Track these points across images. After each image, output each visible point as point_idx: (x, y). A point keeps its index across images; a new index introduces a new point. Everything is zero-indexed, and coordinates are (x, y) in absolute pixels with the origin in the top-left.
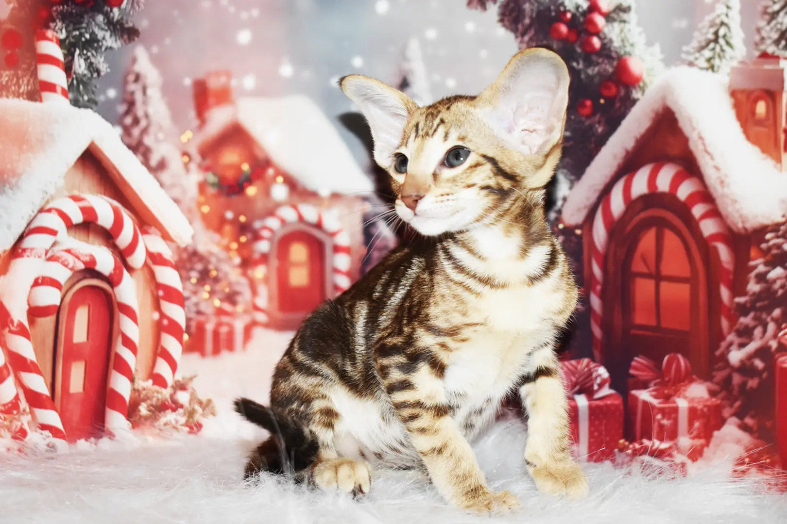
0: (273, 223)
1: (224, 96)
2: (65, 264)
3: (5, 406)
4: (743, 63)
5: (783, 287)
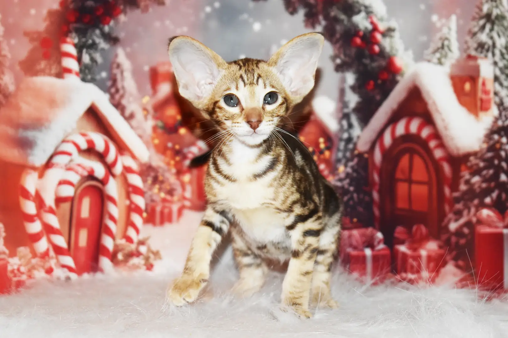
0: (194, 149)
2: (77, 172)
3: (41, 254)
4: (458, 61)
5: (480, 187)
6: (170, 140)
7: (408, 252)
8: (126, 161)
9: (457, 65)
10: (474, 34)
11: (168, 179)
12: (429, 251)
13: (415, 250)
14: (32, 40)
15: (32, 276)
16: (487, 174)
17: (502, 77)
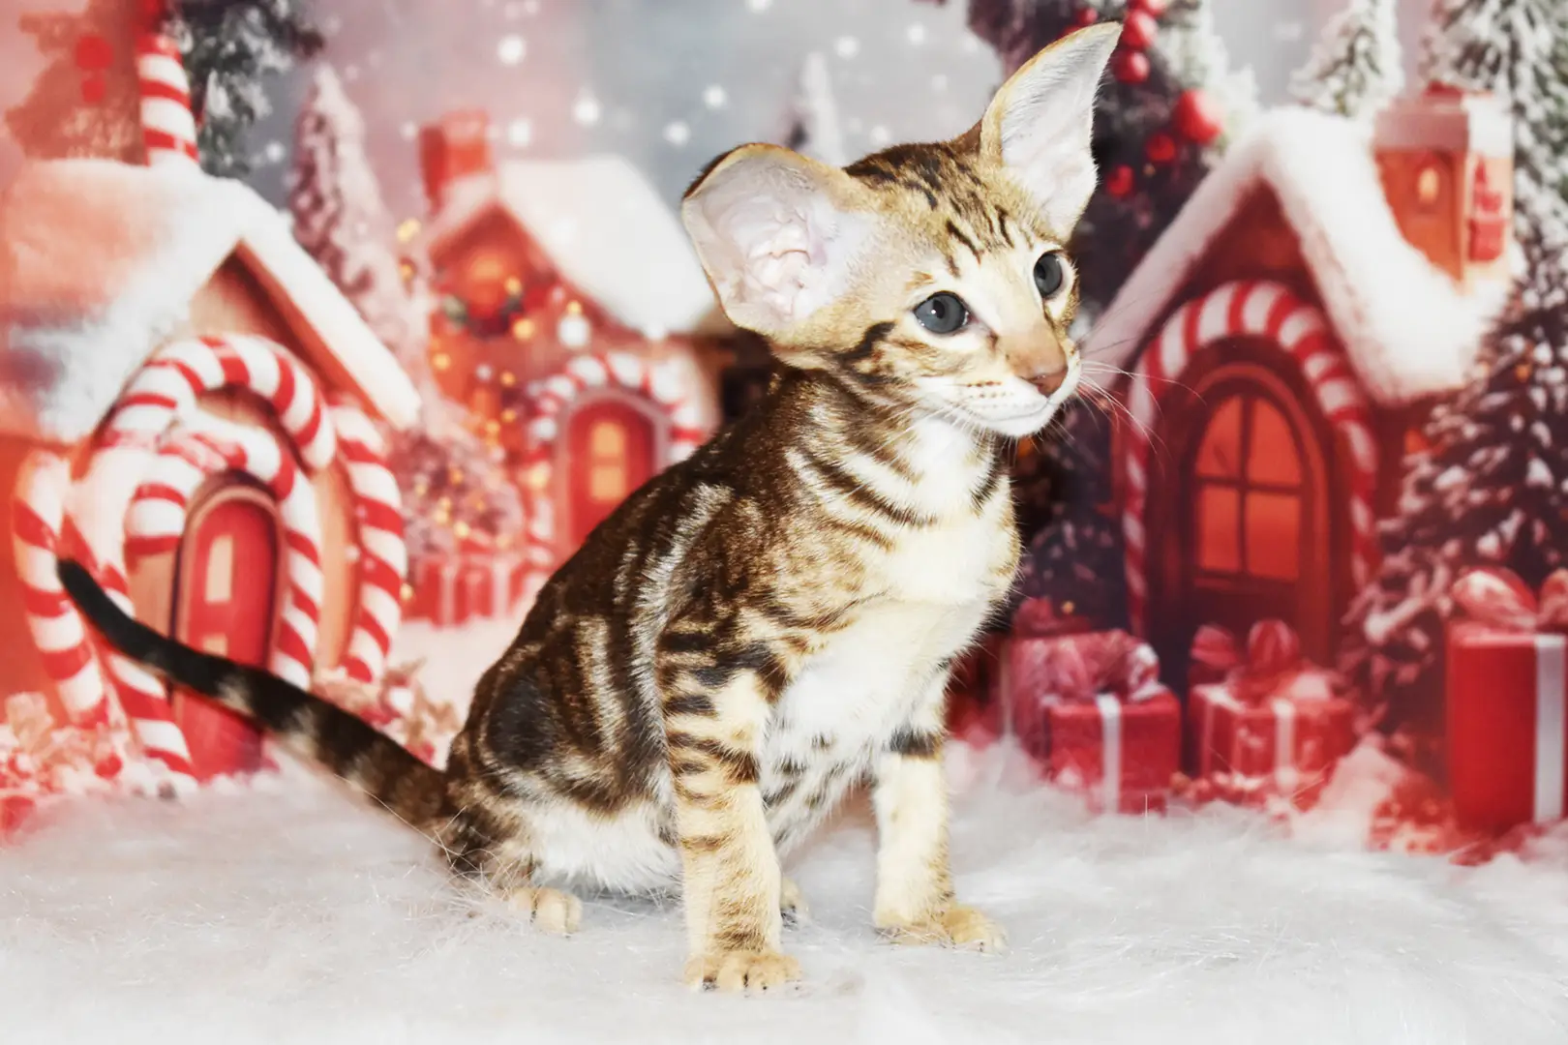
0: (562, 387)
1: (475, 158)
2: (192, 461)
3: (83, 714)
4: (1398, 101)
5: (1463, 502)
6: (483, 358)
7: (1236, 706)
8: (346, 422)
9: (1398, 116)
10: (1454, 17)
11: (479, 481)
12: (1299, 704)
13: (1256, 699)
14: (47, 42)
15: (56, 784)
16: (1488, 460)
17: (1541, 154)
